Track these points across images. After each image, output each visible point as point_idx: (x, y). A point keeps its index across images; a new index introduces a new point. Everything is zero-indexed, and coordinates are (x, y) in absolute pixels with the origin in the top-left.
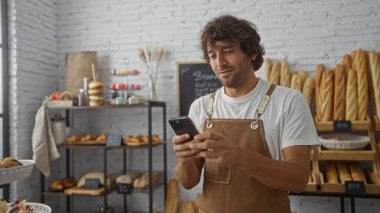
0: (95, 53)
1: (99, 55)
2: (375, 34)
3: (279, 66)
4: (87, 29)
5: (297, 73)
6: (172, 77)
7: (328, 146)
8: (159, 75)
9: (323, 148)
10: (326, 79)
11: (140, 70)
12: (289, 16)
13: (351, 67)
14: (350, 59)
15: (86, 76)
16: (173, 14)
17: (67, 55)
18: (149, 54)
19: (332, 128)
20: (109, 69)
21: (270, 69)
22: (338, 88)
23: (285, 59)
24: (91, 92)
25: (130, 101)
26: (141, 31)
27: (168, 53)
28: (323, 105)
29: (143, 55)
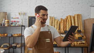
0: (6, 13)
1: (8, 13)
2: (72, 12)
3: (52, 18)
4: (4, 6)
5: (56, 20)
6: (27, 20)
7: (63, 36)
8: (24, 19)
9: (62, 37)
10: (63, 21)
11: (19, 17)
12: (55, 7)
13: (68, 19)
14: (67, 17)
15: (4, 18)
16: (27, 4)
18: (21, 14)
19: (64, 32)
20: (10, 17)
21: (50, 19)
22: (65, 23)
23: (54, 16)
24: (6, 22)
25: (17, 25)
26: (19, 8)
27: (26, 14)
28: (62, 27)
29: (19, 14)
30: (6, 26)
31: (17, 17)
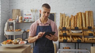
0: (20, 10)
1: (21, 10)
2: (83, 9)
3: (63, 15)
4: (17, 4)
5: (67, 16)
6: (38, 16)
7: (73, 32)
8: (35, 16)
9: (72, 33)
10: (73, 18)
11: (31, 14)
12: (65, 4)
13: (78, 16)
14: (78, 14)
15: (18, 15)
16: (39, 2)
17: (12, 10)
19: (74, 29)
20: (23, 14)
21: (61, 15)
22: (75, 20)
23: (64, 13)
24: (19, 19)
25: (29, 21)
26: (31, 5)
27: (37, 11)
28: (72, 24)
29: (32, 11)
30: (19, 22)
31: (30, 14)
